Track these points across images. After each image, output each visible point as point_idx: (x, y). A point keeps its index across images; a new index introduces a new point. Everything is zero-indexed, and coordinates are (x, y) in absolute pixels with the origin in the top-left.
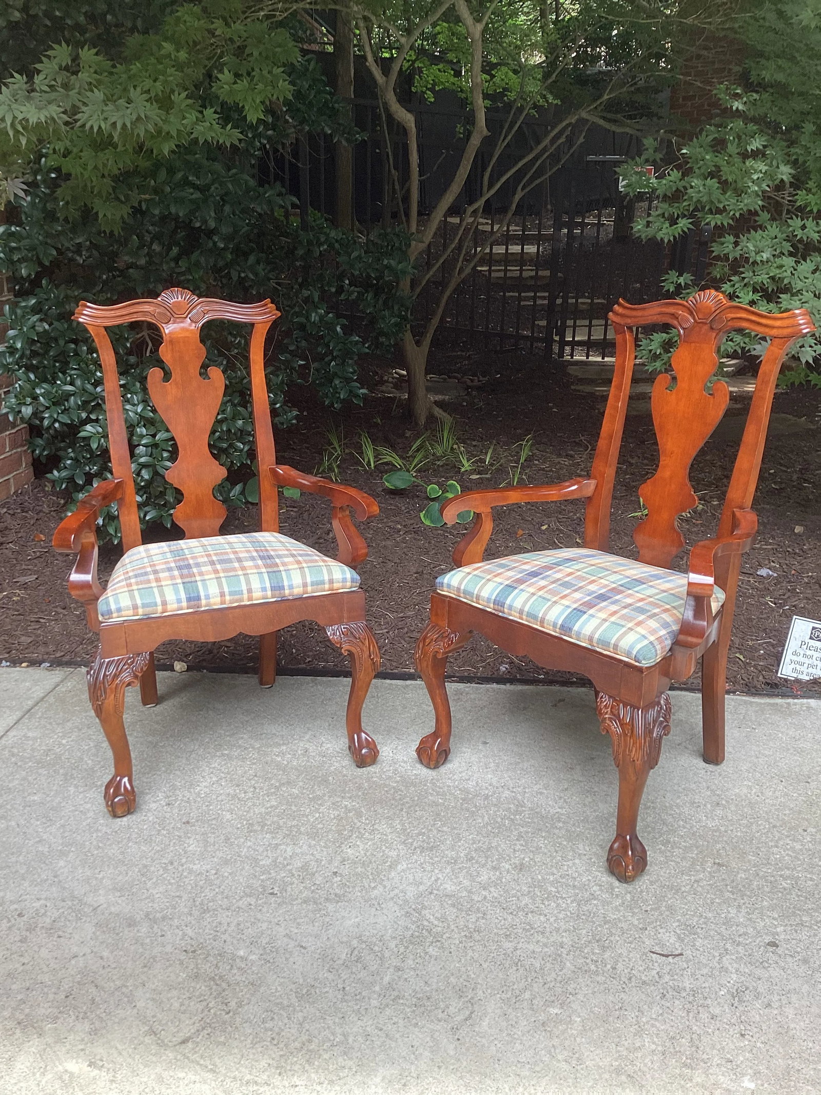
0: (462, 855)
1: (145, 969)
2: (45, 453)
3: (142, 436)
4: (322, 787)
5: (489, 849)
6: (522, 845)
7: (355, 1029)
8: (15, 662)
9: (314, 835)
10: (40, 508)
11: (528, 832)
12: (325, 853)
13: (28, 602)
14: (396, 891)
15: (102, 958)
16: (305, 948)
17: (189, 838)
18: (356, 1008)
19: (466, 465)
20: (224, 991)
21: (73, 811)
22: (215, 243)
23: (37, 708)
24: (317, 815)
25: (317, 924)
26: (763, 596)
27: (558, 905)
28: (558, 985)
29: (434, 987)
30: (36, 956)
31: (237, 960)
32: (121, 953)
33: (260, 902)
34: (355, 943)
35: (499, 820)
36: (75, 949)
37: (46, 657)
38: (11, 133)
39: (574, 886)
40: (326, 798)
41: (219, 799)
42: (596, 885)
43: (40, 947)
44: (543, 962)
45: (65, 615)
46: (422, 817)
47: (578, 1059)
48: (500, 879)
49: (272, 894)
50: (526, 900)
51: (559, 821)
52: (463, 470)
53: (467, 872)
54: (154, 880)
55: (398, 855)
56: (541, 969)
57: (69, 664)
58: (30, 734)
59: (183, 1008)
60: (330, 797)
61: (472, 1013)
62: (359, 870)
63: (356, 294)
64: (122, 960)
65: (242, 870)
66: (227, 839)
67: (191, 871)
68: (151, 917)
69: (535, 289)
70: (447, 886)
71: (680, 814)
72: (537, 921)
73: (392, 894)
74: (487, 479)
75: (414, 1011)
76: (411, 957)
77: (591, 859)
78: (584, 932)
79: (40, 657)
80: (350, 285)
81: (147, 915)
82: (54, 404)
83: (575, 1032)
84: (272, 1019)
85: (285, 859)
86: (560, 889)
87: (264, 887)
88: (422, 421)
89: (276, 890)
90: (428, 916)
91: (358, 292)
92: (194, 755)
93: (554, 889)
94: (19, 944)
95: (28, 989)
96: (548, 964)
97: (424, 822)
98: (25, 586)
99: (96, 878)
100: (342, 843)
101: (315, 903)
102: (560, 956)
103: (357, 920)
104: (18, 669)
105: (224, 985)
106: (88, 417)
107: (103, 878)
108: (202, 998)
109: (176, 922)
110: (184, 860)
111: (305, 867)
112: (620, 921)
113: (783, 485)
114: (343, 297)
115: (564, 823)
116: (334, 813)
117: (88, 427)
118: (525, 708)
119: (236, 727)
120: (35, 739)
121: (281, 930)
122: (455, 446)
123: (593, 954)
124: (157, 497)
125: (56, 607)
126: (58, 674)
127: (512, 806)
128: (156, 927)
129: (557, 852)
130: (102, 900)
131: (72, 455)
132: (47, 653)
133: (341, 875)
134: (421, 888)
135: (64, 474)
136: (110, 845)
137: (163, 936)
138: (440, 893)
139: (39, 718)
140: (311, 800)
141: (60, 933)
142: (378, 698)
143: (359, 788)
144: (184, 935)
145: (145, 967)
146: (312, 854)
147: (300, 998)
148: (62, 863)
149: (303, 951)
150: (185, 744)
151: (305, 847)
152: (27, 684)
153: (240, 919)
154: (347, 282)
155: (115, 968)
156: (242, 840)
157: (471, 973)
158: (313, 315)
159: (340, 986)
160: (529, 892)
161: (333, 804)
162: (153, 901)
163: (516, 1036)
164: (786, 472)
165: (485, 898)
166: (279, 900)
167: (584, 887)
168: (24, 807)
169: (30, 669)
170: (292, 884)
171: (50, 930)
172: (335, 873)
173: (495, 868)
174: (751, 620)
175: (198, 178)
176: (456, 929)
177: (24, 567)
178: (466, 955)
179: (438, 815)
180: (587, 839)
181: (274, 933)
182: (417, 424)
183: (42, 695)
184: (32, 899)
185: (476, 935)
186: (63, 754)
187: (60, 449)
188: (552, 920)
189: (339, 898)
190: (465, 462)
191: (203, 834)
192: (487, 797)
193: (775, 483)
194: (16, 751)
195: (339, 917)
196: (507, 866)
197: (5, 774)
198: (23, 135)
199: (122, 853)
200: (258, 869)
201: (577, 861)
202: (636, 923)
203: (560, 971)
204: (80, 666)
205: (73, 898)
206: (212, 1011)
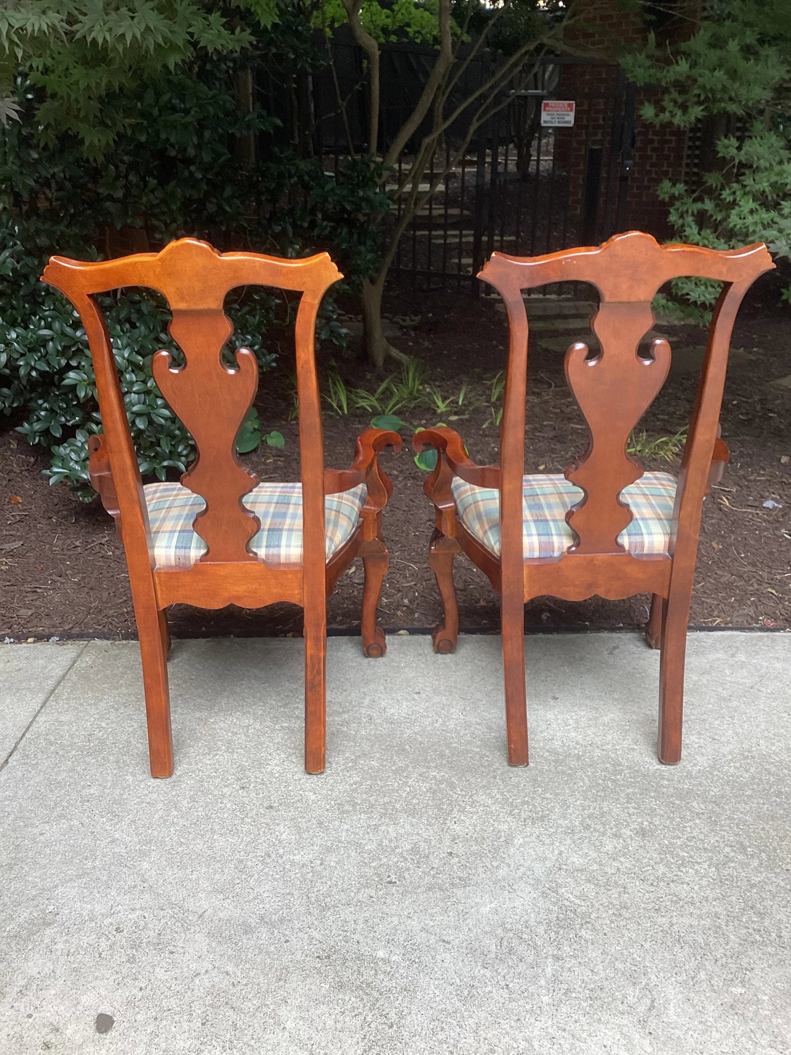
0: (577, 823)
1: (281, 983)
2: (15, 405)
3: (132, 383)
4: (402, 757)
5: (603, 814)
6: (635, 808)
7: (536, 1032)
8: (20, 638)
9: (412, 812)
10: (10, 468)
11: (634, 793)
12: (431, 832)
13: (19, 571)
14: (522, 869)
15: (227, 973)
16: (448, 943)
17: (278, 824)
18: (528, 1007)
19: (442, 407)
20: (377, 1000)
21: (139, 803)
22: (191, 174)
23: (60, 688)
24: (408, 789)
25: (451, 914)
26: (777, 529)
27: (696, 871)
28: (730, 960)
29: (603, 975)
30: (153, 978)
31: (380, 963)
32: (247, 966)
33: (380, 893)
34: (499, 931)
35: (601, 781)
36: (194, 966)
37: (53, 630)
38: (6, 44)
39: (705, 849)
40: (410, 769)
41: (296, 777)
42: (727, 845)
43: (154, 966)
44: (705, 937)
45: (61, 583)
46: (519, 784)
47: (783, 1043)
48: (626, 847)
49: (390, 882)
50: (662, 869)
51: (663, 779)
52: (439, 411)
53: (589, 842)
54: (256, 876)
55: (510, 829)
56: (706, 944)
57: (80, 636)
58: (62, 718)
59: (339, 1026)
60: (414, 768)
61: (653, 1001)
62: (474, 848)
63: (329, 229)
64: (252, 974)
65: (348, 858)
66: (320, 823)
67: (293, 863)
68: (267, 920)
69: (445, 227)
70: (575, 860)
71: (781, 763)
72: (682, 890)
73: (519, 874)
74: (467, 420)
75: (591, 1006)
76: (566, 943)
77: (711, 817)
78: (734, 898)
79: (47, 630)
80: (323, 220)
81: (262, 918)
82: (30, 350)
83: (768, 1013)
84: (442, 1029)
85: (390, 841)
86: (692, 853)
87: (379, 875)
88: (380, 361)
89: (393, 878)
90: (567, 896)
91: (331, 227)
92: (252, 731)
93: (686, 855)
94: (128, 965)
95: (156, 1019)
96: (710, 939)
97: (523, 790)
98: (11, 554)
99: (191, 880)
100: (446, 819)
101: (440, 889)
102: (720, 928)
103: (493, 905)
104: (24, 645)
105: (375, 994)
106: (68, 364)
107: (198, 879)
108: (356, 1012)
109: (297, 924)
110: (281, 851)
111: (415, 850)
112: (766, 883)
113: (750, 416)
114: (316, 232)
115: (668, 780)
116: (425, 786)
117: (72, 374)
118: (582, 659)
119: (287, 696)
120: (70, 723)
121: (414, 923)
122: (421, 387)
123: (752, 922)
124: (145, 449)
125: (51, 575)
126: (70, 650)
127: (608, 765)
128: (276, 931)
129: (672, 812)
130: (205, 905)
131: (46, 405)
132: (53, 626)
133: (458, 856)
134: (548, 864)
135: (37, 426)
136: (194, 839)
137: (287, 941)
138: (570, 868)
139: (67, 699)
140: (395, 772)
141: (171, 948)
142: (426, 656)
143: (442, 756)
144: (311, 938)
145: (280, 980)
146: (418, 834)
147: (464, 1001)
148: (145, 865)
149: (447, 946)
150: (237, 719)
151: (408, 827)
152: (40, 662)
153: (367, 914)
154: (320, 216)
155: (246, 985)
156: (337, 823)
157: (635, 956)
158: (290, 250)
159: (503, 983)
160: (661, 859)
161: (420, 775)
162: (262, 901)
163: (709, 1024)
164: (747, 402)
165: (618, 870)
166: (401, 890)
167: (715, 849)
168: (83, 802)
169: (38, 645)
170: (408, 869)
171: (159, 945)
172: (450, 854)
173: (616, 836)
174: (771, 553)
175: (183, 101)
176: (601, 907)
177: (5, 532)
178: (623, 935)
179: (535, 780)
180: (699, 796)
181: (409, 928)
182: (374, 366)
183: (61, 673)
184: (126, 910)
185: (624, 911)
186: (107, 738)
187: (31, 399)
188: (696, 888)
189: (465, 883)
190: (439, 403)
191: (292, 819)
192: (578, 758)
193: (742, 414)
194: (52, 738)
195: (473, 904)
196: (629, 833)
197: (48, 767)
198: (18, 45)
199: (210, 848)
200: (366, 856)
201: (697, 821)
202: (782, 884)
203: (727, 944)
204: (93, 638)
205: (172, 905)
206: (372, 1026)
